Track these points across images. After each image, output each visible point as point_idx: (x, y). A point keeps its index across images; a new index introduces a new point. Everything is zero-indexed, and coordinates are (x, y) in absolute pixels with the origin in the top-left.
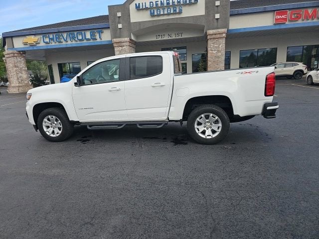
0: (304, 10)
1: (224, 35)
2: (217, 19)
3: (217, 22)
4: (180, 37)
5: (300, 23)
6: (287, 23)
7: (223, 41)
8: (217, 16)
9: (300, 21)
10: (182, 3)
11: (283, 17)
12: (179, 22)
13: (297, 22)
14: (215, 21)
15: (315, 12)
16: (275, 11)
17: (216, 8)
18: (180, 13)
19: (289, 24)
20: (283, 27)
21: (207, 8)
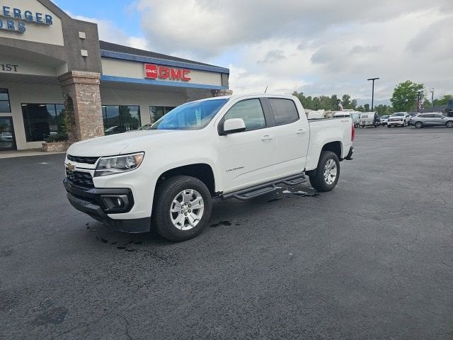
0: (170, 68)
1: (97, 81)
2: (84, 57)
3: (85, 61)
4: (12, 72)
5: (168, 82)
6: (157, 79)
7: (97, 89)
8: (84, 53)
9: (168, 80)
10: (23, 17)
11: (153, 71)
12: (19, 46)
13: (165, 80)
14: (82, 59)
15: (179, 72)
16: (144, 63)
17: (80, 41)
18: (21, 32)
19: (158, 81)
20: (154, 83)
21: (65, 37)
